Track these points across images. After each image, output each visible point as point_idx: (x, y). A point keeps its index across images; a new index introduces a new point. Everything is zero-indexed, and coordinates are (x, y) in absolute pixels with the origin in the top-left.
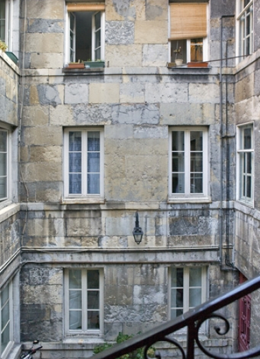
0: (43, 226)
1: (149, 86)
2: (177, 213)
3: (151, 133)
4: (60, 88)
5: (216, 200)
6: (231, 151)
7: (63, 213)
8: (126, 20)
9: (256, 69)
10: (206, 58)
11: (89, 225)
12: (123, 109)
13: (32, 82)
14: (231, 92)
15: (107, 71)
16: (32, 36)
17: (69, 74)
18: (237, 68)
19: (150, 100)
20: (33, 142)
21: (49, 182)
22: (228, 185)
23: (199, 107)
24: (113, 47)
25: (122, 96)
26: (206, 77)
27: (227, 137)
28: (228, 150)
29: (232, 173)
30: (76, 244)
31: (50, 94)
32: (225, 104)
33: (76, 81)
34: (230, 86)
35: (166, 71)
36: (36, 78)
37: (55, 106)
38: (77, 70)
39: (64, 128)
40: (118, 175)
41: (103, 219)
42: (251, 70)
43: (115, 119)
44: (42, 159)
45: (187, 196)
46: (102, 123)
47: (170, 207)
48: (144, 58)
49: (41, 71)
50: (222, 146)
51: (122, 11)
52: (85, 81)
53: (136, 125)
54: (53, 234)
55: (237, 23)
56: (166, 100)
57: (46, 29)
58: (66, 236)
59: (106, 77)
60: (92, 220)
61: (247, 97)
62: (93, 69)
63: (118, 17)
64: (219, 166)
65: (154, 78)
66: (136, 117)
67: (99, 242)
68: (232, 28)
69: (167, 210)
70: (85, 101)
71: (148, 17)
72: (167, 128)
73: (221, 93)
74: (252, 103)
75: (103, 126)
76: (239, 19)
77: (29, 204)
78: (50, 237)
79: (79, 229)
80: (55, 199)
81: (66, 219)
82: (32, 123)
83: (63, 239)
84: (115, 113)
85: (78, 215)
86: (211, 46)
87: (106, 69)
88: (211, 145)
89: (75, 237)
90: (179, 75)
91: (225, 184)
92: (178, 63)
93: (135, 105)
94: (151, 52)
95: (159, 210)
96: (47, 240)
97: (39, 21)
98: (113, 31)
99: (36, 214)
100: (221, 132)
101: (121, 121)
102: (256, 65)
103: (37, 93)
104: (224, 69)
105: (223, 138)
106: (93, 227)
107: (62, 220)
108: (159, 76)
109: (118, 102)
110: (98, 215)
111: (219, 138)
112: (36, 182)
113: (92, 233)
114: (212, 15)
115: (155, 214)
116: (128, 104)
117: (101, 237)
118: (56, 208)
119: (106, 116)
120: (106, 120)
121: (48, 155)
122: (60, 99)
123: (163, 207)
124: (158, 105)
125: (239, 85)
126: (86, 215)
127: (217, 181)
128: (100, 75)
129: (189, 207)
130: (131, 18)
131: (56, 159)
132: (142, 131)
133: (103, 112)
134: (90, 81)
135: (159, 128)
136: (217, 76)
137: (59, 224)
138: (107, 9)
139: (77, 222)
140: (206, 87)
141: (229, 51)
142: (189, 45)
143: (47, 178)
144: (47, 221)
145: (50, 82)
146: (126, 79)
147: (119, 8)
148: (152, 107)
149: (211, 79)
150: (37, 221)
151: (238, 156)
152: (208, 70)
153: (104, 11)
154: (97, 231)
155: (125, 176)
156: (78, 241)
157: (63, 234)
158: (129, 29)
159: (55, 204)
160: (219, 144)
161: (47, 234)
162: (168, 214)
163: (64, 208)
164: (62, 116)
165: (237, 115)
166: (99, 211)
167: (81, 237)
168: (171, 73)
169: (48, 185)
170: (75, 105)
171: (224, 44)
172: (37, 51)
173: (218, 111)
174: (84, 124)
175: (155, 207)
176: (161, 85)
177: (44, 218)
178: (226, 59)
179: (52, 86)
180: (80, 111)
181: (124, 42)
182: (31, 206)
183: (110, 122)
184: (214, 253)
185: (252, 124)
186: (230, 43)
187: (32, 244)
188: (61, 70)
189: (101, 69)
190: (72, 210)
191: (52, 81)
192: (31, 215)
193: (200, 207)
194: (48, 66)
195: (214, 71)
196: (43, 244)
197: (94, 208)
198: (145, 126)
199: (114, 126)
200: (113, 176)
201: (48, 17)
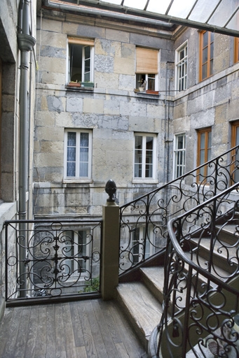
0: (50, 199)
1: (122, 104)
2: (138, 190)
3: (123, 136)
4: (63, 100)
5: (161, 182)
6: (170, 150)
7: (64, 190)
8: (109, 55)
9: (189, 100)
10: (157, 89)
11: (82, 198)
12: (105, 118)
13: (43, 93)
14: (171, 112)
15: (96, 90)
16: (44, 58)
17: (69, 90)
18: (176, 97)
19: (123, 113)
20: (43, 138)
21: (54, 167)
22: (168, 173)
23: (153, 120)
24: (100, 73)
25: (105, 109)
26: (157, 100)
27: (168, 142)
28: (169, 150)
29: (170, 164)
30: (72, 212)
31: (56, 103)
32: (168, 120)
33: (74, 95)
34: (171, 108)
35: (134, 95)
36: (46, 91)
37: (59, 113)
38: (75, 88)
39: (65, 128)
40: (102, 163)
41: (91, 194)
42: (185, 99)
43: (100, 125)
44: (50, 151)
45: (143, 179)
46: (92, 127)
47: (133, 186)
48: (120, 84)
49: (50, 86)
50: (165, 147)
51: (106, 48)
52: (80, 96)
53: (114, 130)
54: (57, 204)
55: (176, 68)
56: (133, 114)
57: (54, 55)
58: (66, 207)
59: (95, 94)
60: (83, 195)
61: (182, 116)
62: (86, 88)
63: (103, 52)
64: (163, 160)
65: (126, 98)
66: (113, 124)
67: (88, 210)
68: (173, 70)
69: (131, 188)
70: (81, 110)
71: (123, 55)
72: (133, 133)
73: (166, 112)
74: (185, 120)
75: (92, 129)
76: (177, 65)
77: (40, 183)
78: (54, 207)
79: (75, 201)
80: (59, 180)
81: (66, 194)
82: (43, 124)
83: (63, 208)
84: (100, 121)
85: (74, 191)
86: (161, 81)
87: (95, 88)
88: (159, 146)
89: (72, 207)
90: (141, 98)
91: (166, 172)
92: (141, 89)
93: (113, 116)
94: (124, 80)
95: (126, 188)
96: (52, 209)
97: (48, 48)
98: (100, 62)
99: (45, 190)
100: (165, 138)
101: (104, 126)
102: (189, 97)
103: (46, 102)
104: (168, 97)
105: (166, 142)
106: (84, 200)
107: (63, 195)
108: (129, 97)
109: (102, 113)
110: (88, 191)
111: (163, 141)
112: (45, 167)
113: (83, 204)
114: (162, 60)
115: (124, 190)
116: (109, 115)
117: (90, 206)
118: (59, 186)
119: (94, 122)
120: (94, 125)
121: (54, 148)
122: (63, 107)
123: (130, 186)
124: (128, 117)
125: (177, 108)
126: (80, 191)
127: (162, 169)
128: (91, 92)
129: (145, 186)
130: (111, 54)
131: (60, 151)
132: (118, 134)
133: (92, 119)
134: (84, 96)
135: (128, 133)
136: (164, 100)
137: (61, 197)
138: (96, 45)
139: (74, 196)
140: (157, 107)
141: (171, 85)
142: (147, 77)
143: (53, 165)
144: (53, 195)
145: (56, 95)
146: (108, 97)
147: (104, 46)
148: (124, 118)
149: (160, 102)
150: (45, 196)
151: (174, 154)
152: (158, 96)
153: (94, 46)
154: (87, 202)
155: (106, 164)
156: (74, 210)
157: (64, 205)
158: (110, 62)
159: (59, 183)
160: (164, 146)
161: (52, 205)
162: (132, 191)
163: (65, 186)
164: (64, 121)
165: (175, 127)
166: (89, 188)
167: (76, 207)
168: (137, 96)
169: (53, 170)
170: (73, 113)
171: (168, 80)
172: (47, 70)
173: (163, 124)
174: (79, 127)
175: (125, 186)
176: (130, 104)
177: (51, 193)
178: (169, 91)
179: (57, 97)
180: (77, 117)
181: (107, 71)
182: (42, 184)
183: (97, 126)
184: (159, 216)
185: (185, 133)
186: (171, 80)
187: (42, 212)
188: (64, 87)
189: (92, 88)
190: (70, 188)
191: (58, 94)
192: (41, 191)
193: (152, 186)
194: (55, 82)
195: (162, 97)
196: (50, 212)
197: (85, 186)
198: (120, 131)
199: (100, 130)
200: (98, 164)
201: (55, 46)
